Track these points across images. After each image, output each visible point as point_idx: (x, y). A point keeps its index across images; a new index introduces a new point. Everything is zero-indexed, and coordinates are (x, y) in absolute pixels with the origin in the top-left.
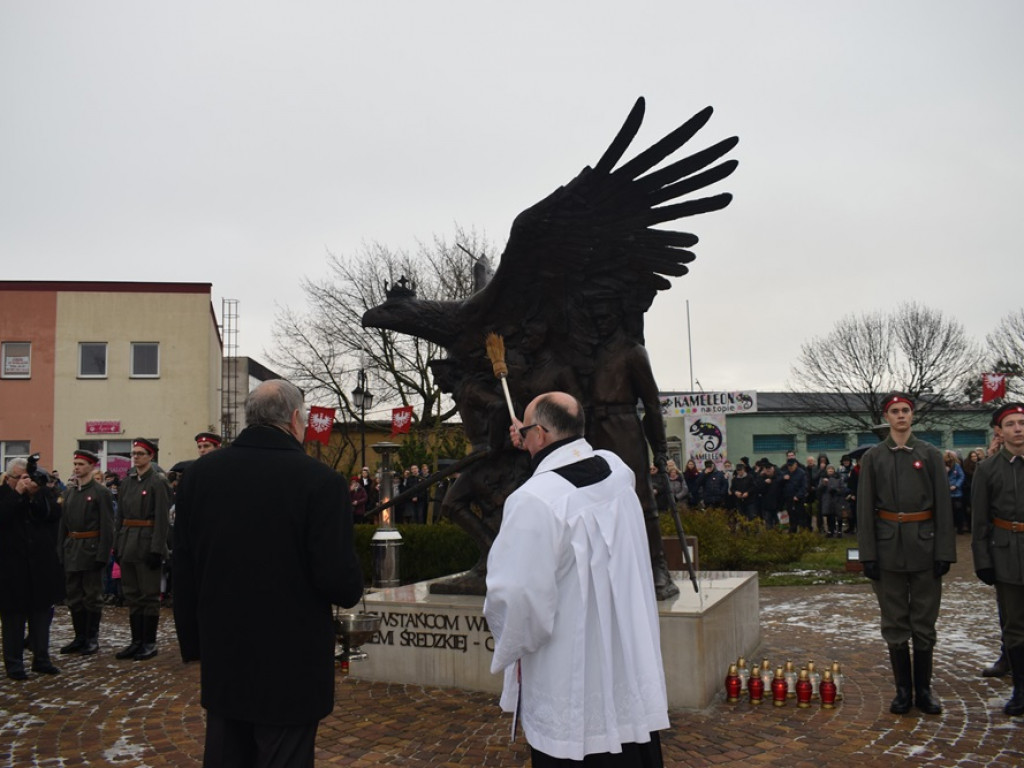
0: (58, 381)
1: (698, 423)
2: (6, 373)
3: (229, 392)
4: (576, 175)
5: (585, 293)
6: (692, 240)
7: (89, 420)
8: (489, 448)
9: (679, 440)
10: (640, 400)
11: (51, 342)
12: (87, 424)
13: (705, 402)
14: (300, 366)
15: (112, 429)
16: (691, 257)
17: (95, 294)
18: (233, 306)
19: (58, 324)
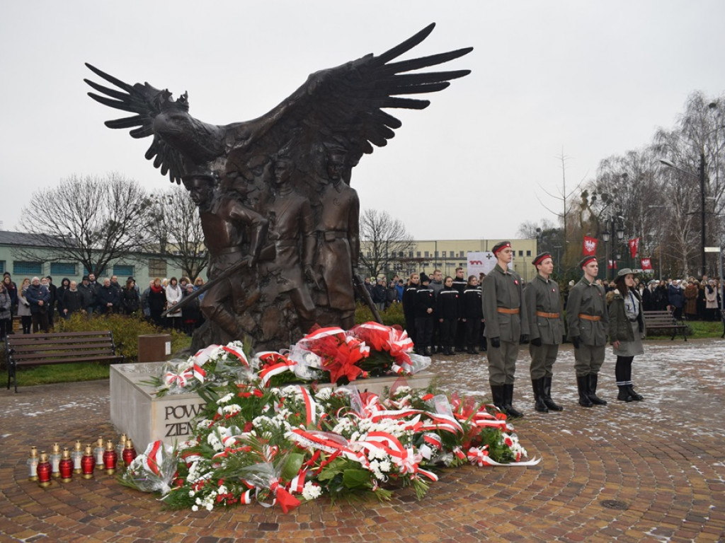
4: (361, 57)
6: (397, 124)
16: (392, 136)
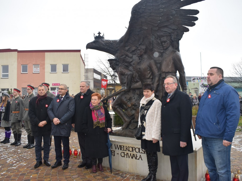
0: (46, 73)
1: (203, 84)
2: (34, 72)
3: (86, 76)
5: (158, 34)
7: (53, 83)
8: (126, 88)
9: (198, 88)
10: (178, 72)
11: (44, 64)
12: (52, 84)
13: (205, 79)
14: (102, 70)
15: (58, 85)
16: (196, 19)
17: (54, 53)
18: (87, 55)
19: (45, 60)
